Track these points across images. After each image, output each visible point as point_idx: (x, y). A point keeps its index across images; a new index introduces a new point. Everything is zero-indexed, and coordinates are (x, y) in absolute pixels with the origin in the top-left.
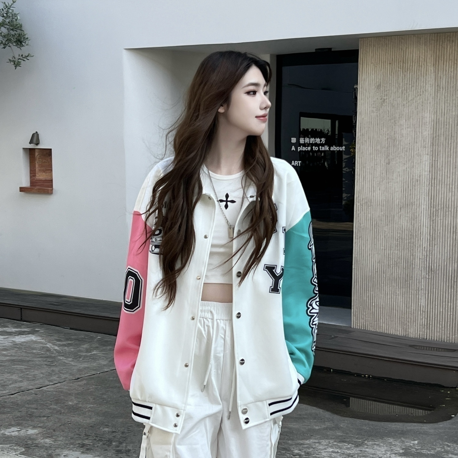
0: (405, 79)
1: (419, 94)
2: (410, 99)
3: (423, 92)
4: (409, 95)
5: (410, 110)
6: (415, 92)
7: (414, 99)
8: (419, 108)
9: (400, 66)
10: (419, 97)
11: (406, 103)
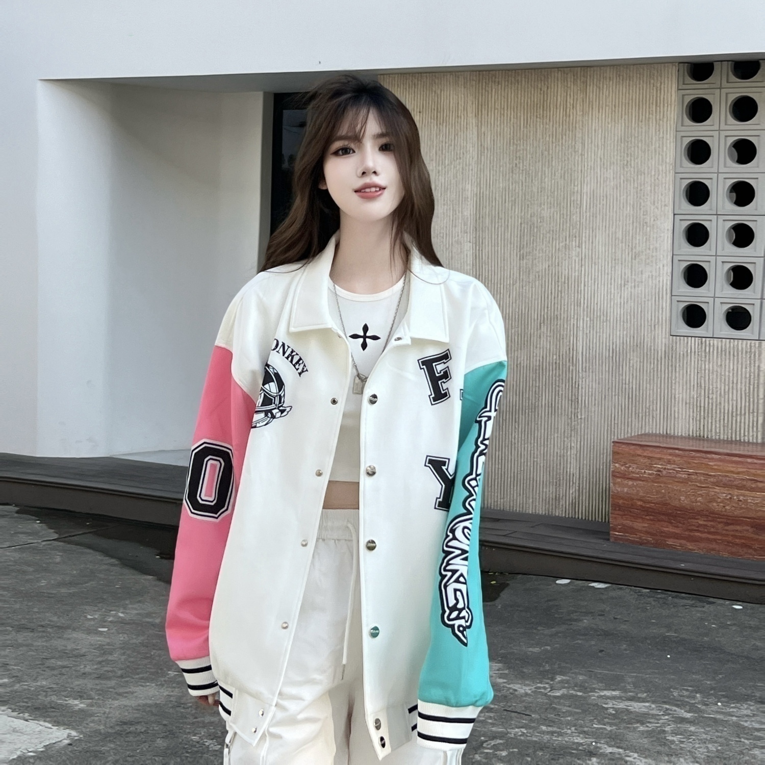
0: (439, 134)
1: (458, 157)
2: (447, 164)
3: (463, 154)
4: (445, 157)
5: (447, 179)
6: (453, 153)
7: (451, 163)
8: (458, 177)
9: (434, 116)
10: (458, 161)
11: (442, 169)
